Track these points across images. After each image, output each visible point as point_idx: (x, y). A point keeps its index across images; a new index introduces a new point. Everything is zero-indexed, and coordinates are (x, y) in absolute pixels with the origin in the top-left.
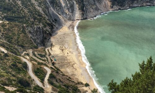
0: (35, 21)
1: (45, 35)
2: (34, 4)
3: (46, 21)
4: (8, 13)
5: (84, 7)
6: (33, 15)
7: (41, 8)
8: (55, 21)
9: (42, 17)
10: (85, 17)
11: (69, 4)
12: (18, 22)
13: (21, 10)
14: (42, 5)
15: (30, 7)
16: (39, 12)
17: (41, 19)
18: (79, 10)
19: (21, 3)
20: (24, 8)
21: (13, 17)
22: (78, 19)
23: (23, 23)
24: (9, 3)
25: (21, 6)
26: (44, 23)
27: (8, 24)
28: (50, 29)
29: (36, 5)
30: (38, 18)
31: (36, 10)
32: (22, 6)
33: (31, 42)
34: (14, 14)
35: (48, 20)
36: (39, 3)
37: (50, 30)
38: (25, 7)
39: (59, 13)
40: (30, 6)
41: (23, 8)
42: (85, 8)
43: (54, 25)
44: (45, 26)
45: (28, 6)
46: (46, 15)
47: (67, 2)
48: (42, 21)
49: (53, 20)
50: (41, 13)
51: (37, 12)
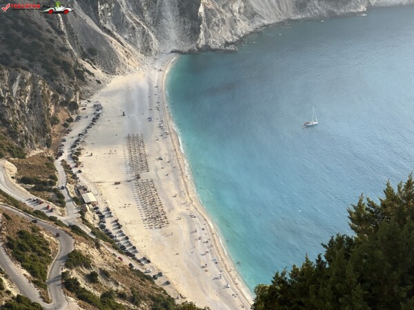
0: (13, 54)
5: (198, 6)
8: (90, 56)
9: (43, 40)
16: (28, 21)
17: (37, 46)
18: (181, 15)
22: (178, 49)
26: (49, 61)
30: (26, 45)
39: (108, 26)
42: (201, 10)
43: (88, 72)
48: (43, 53)
49: (85, 50)
50: (35, 23)
51: (20, 22)
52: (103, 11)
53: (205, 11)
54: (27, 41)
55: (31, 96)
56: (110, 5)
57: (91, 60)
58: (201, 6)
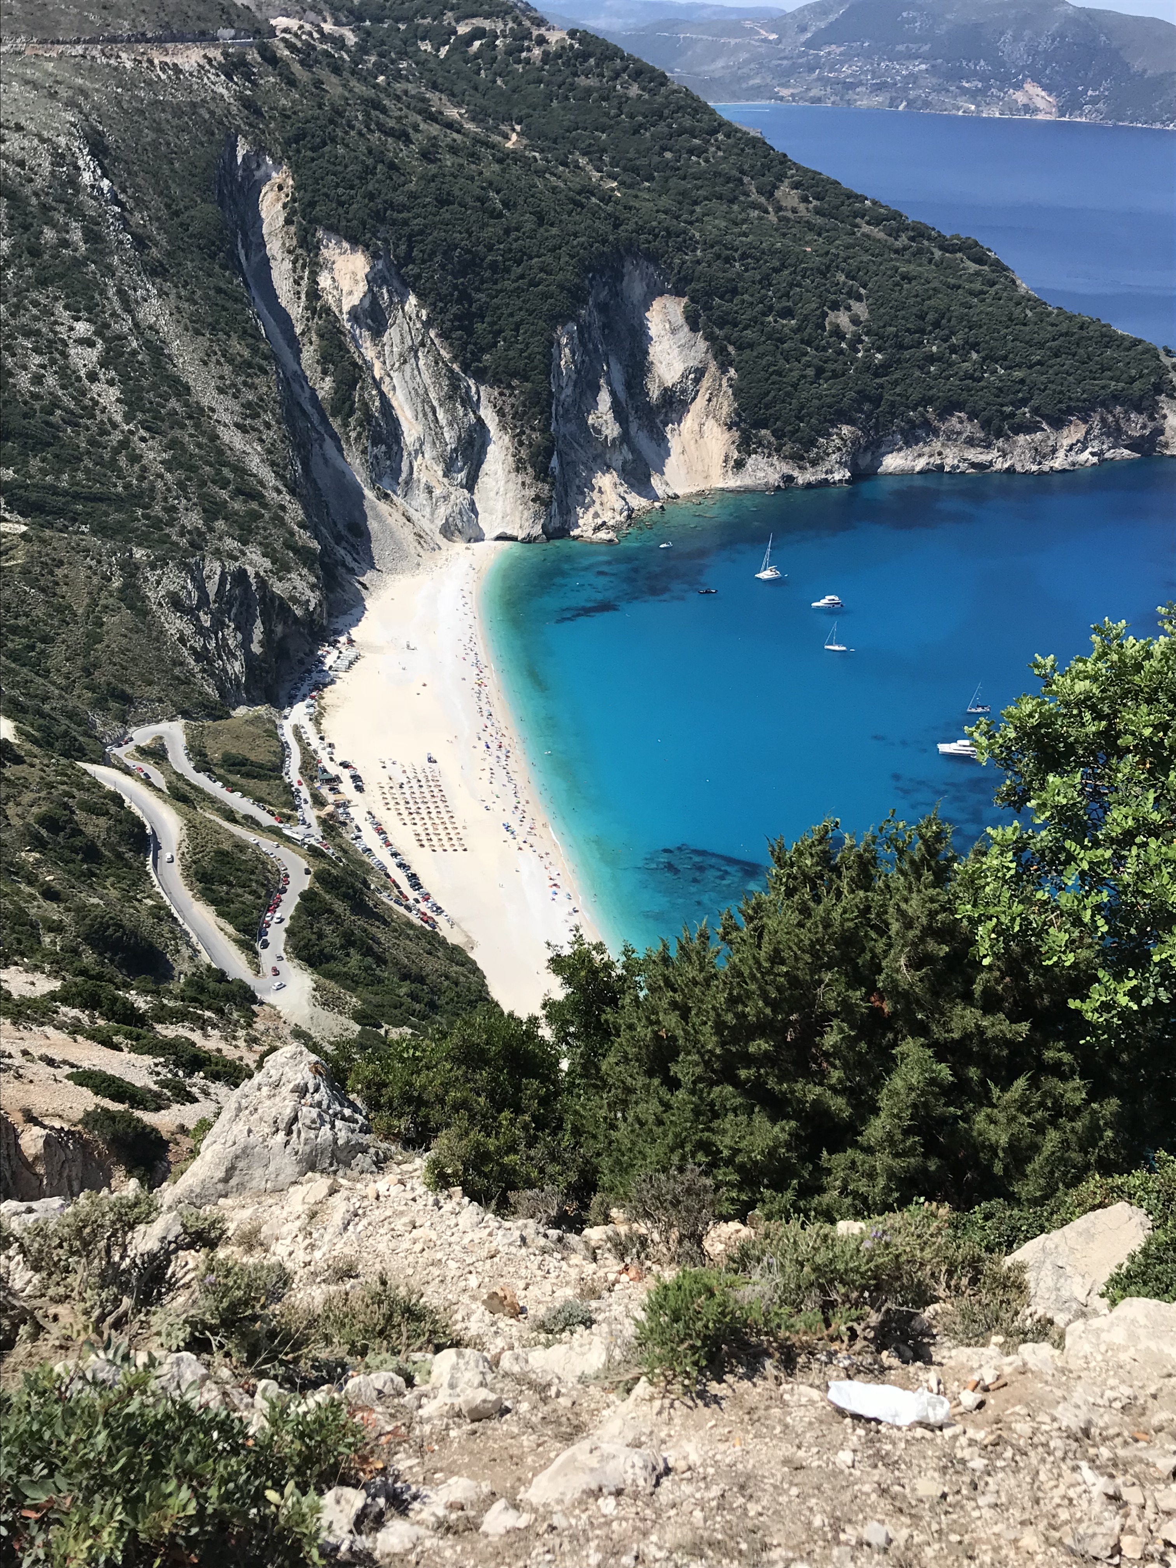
0: (211, 530)
1: (279, 629)
2: (213, 410)
3: (292, 534)
4: (26, 463)
5: (549, 457)
6: (203, 484)
7: (261, 440)
8: (352, 539)
9: (265, 505)
10: (556, 522)
11: (450, 424)
12: (94, 532)
13: (116, 451)
14: (268, 426)
15: (177, 433)
16: (241, 471)
17: (255, 516)
18: (517, 470)
19: (118, 400)
20: (143, 439)
21: (65, 493)
22: (509, 532)
23: (128, 541)
24: (36, 396)
25: (118, 418)
26: (278, 545)
27: (23, 536)
28: (313, 587)
29: (226, 418)
30: (236, 513)
31: (220, 452)
32: (128, 418)
33: (177, 671)
34: (66, 477)
35: (301, 525)
36: (248, 405)
37: (313, 598)
38: (147, 429)
40: (183, 427)
41: (131, 432)
42: (554, 462)
43: (344, 565)
44: (282, 568)
45: (164, 426)
46: (292, 492)
47: (440, 414)
48: (265, 529)
49: (340, 527)
50: (255, 476)
51: (226, 471)
52: (376, 457)
53: (561, 465)
54: (237, 505)
55: (241, 605)
56: (389, 447)
57: (353, 546)
58: (555, 457)
